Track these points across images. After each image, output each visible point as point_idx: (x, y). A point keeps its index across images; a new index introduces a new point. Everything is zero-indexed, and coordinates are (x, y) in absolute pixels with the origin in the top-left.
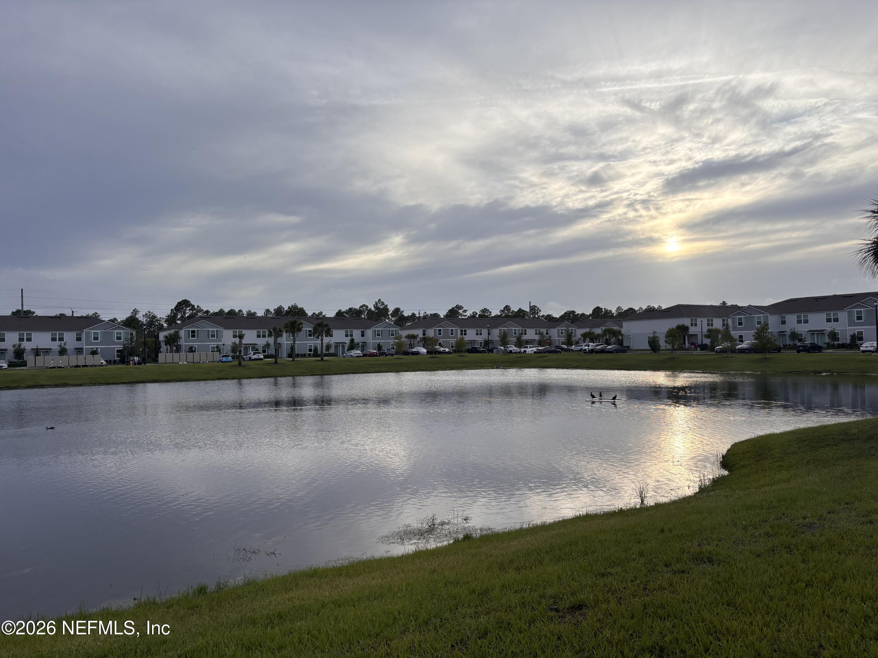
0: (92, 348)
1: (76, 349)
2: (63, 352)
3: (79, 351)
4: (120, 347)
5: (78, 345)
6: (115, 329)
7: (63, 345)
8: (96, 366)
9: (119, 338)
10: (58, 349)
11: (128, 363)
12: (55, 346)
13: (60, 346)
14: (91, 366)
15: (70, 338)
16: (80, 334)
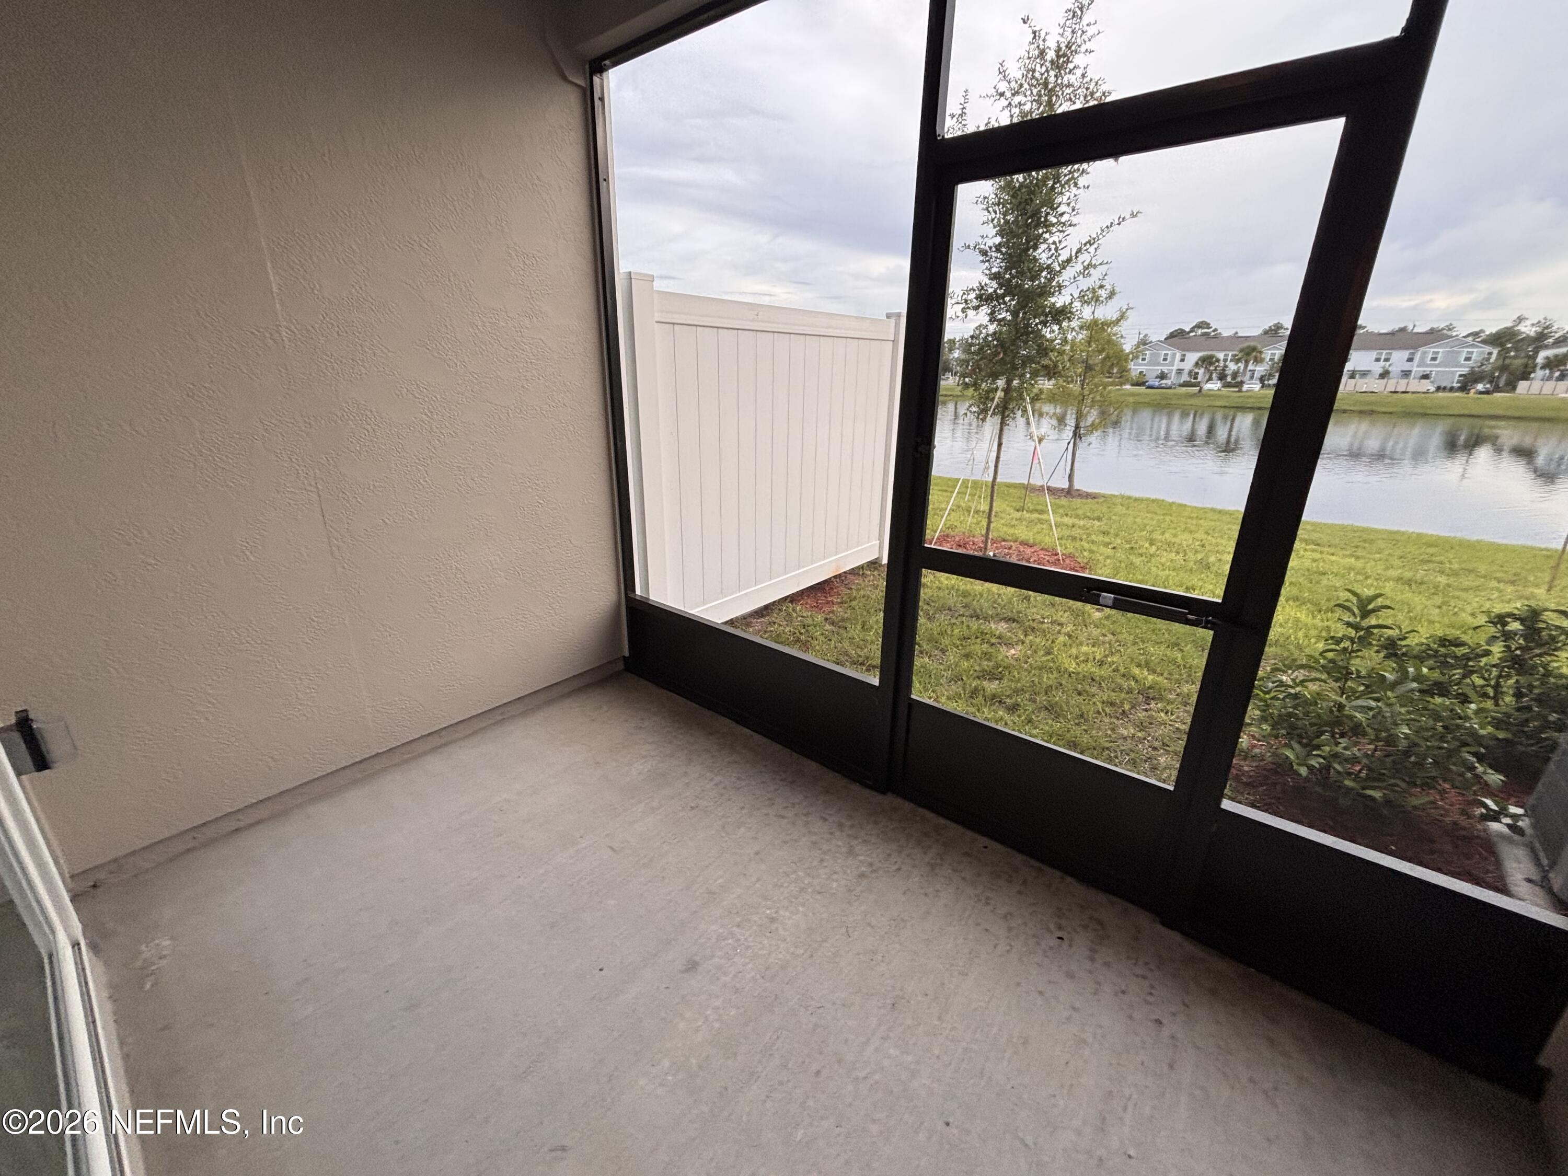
0: (1424, 371)
1: (1402, 371)
2: (1385, 375)
3: (1406, 374)
4: (1465, 371)
5: (1407, 366)
6: (1467, 347)
7: (1387, 366)
8: (1419, 392)
9: (1468, 359)
10: (1380, 371)
11: (1468, 392)
12: (1378, 368)
13: (1384, 367)
14: (1413, 393)
15: (1399, 358)
16: (1413, 354)
